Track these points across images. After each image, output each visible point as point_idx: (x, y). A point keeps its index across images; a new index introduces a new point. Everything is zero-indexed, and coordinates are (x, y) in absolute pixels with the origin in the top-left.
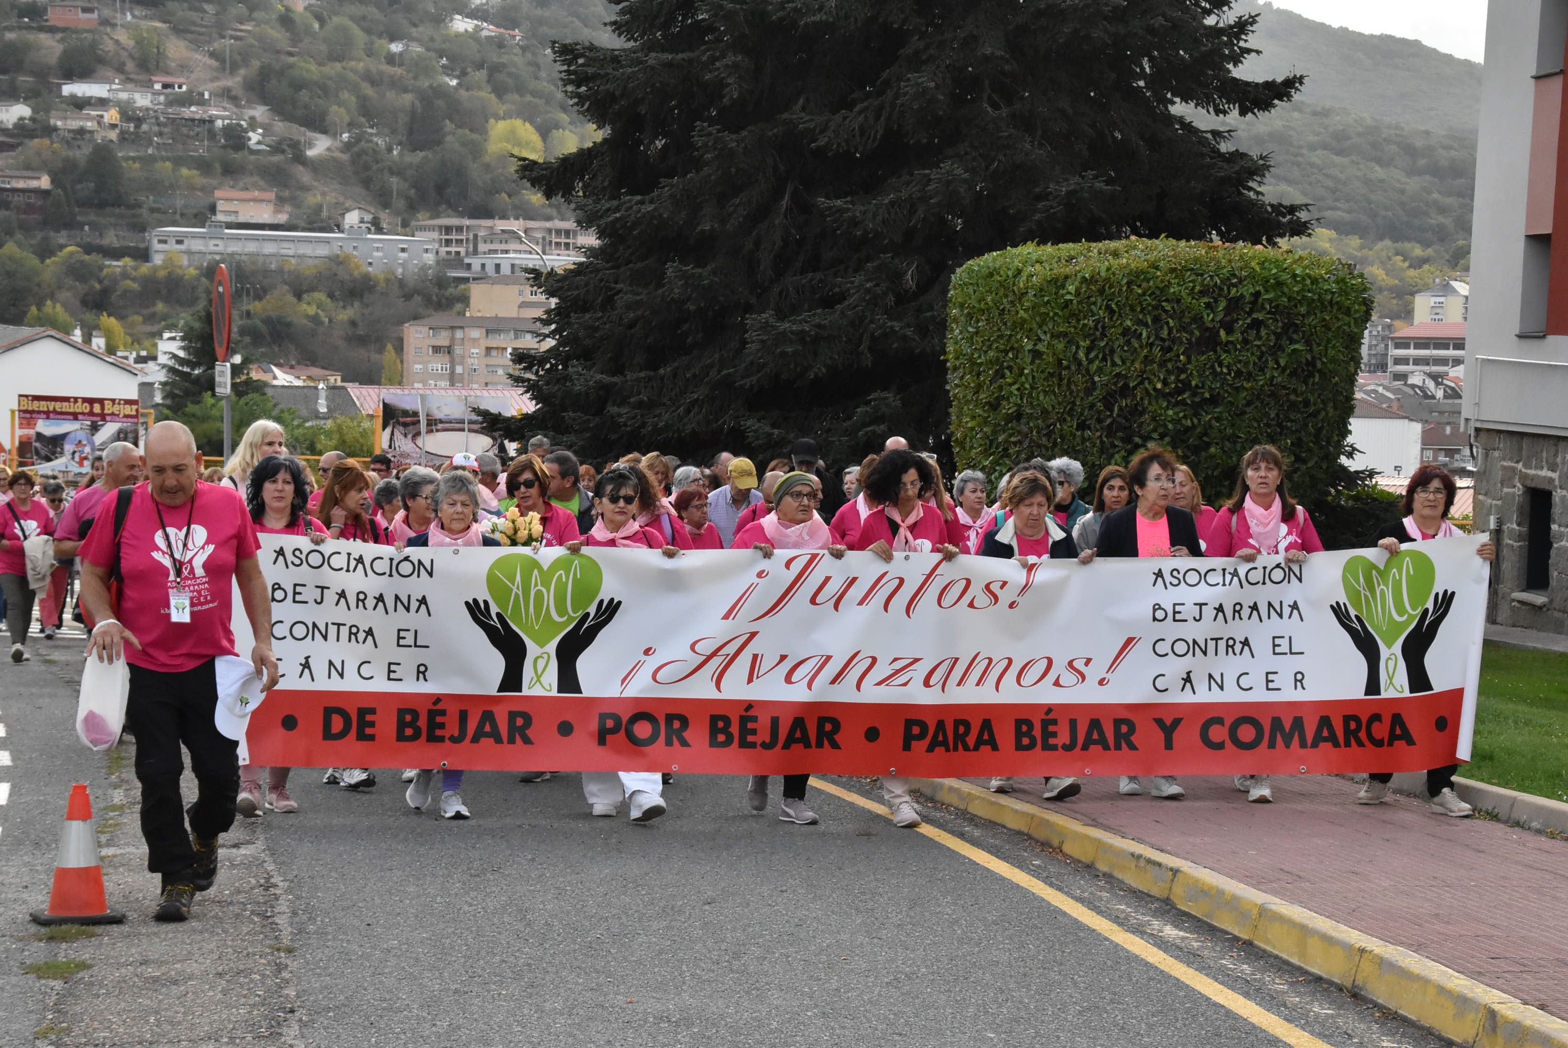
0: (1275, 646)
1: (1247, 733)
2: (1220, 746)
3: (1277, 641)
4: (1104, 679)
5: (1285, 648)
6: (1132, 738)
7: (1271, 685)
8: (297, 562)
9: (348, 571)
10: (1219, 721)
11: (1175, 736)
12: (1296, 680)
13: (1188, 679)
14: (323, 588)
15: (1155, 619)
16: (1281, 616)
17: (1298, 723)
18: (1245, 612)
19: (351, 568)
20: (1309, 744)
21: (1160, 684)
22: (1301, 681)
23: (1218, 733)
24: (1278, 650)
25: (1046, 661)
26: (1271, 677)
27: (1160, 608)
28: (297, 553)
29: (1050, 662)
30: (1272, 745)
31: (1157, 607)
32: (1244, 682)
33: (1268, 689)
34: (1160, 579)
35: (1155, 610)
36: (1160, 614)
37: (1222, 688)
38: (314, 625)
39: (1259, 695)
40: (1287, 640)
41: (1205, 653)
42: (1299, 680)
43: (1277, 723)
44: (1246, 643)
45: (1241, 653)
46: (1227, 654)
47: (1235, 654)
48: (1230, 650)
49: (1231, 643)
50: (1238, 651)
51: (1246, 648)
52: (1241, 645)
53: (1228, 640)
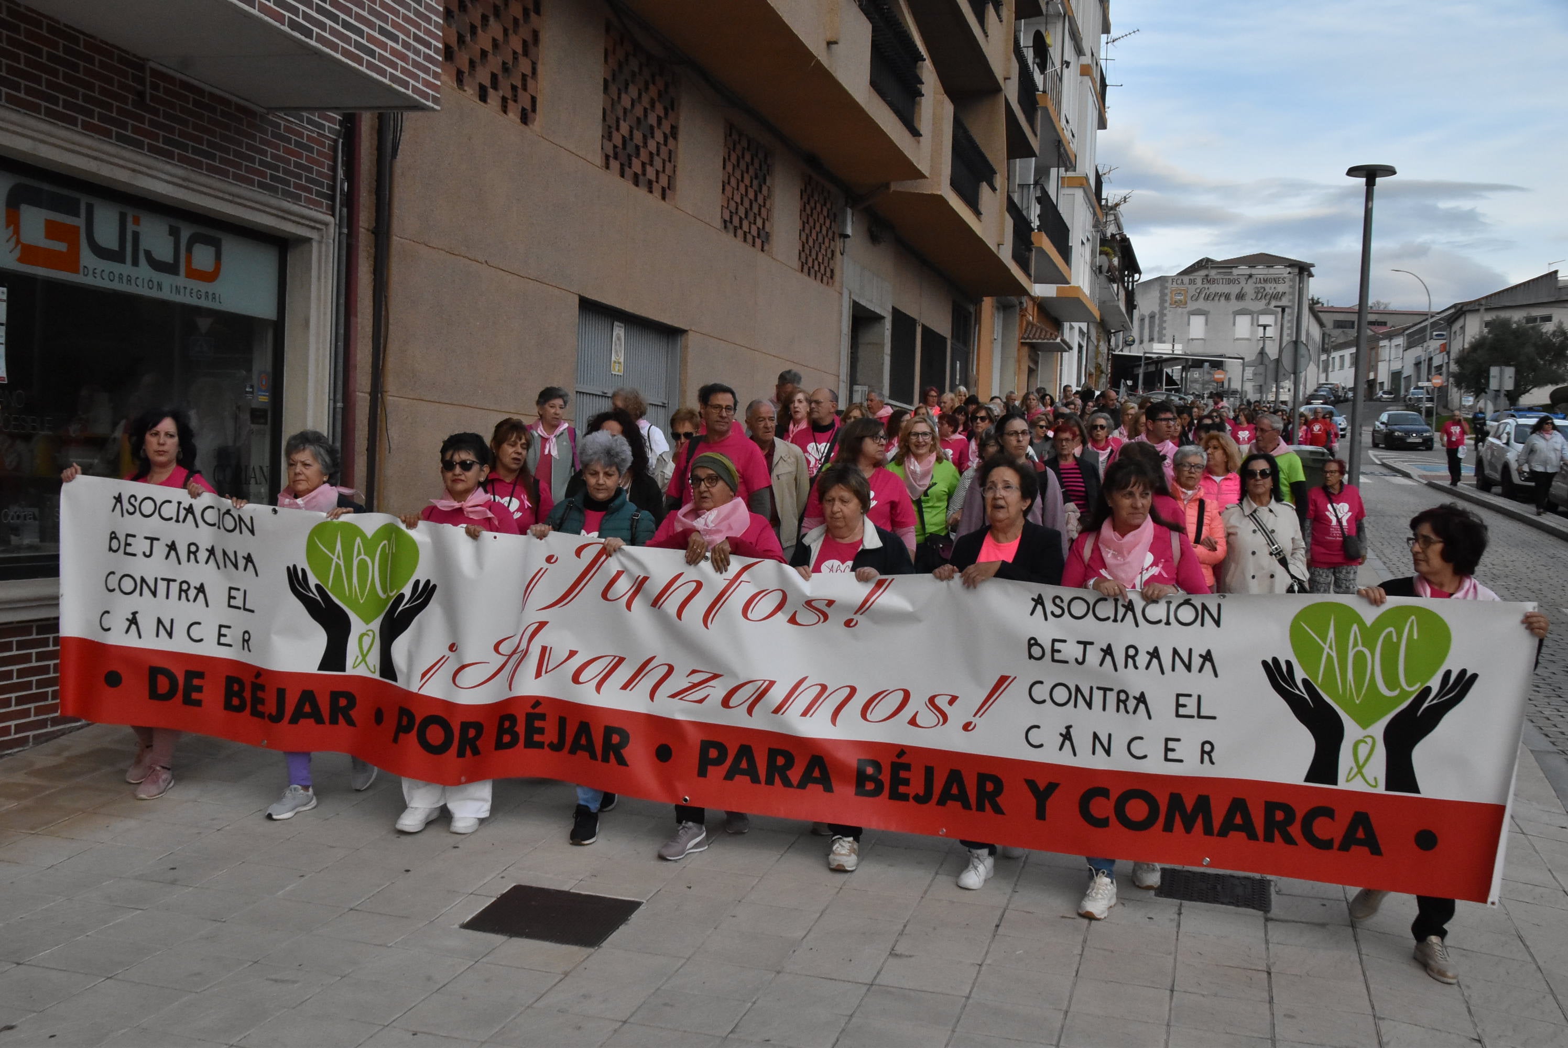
0: (1178, 705)
1: (1137, 810)
2: (1102, 823)
3: (1182, 700)
4: (969, 724)
5: (1191, 709)
6: (999, 800)
7: (1171, 755)
9: (178, 521)
10: (1103, 792)
11: (1048, 803)
12: (1203, 752)
13: (1067, 736)
15: (1031, 656)
16: (1188, 668)
17: (1203, 804)
18: (1142, 659)
19: (181, 518)
20: (1216, 832)
21: (1034, 736)
22: (1209, 753)
23: (1102, 808)
24: (1182, 711)
25: (901, 694)
26: (1171, 745)
27: (1037, 644)
29: (907, 695)
30: (1168, 827)
31: (1033, 642)
32: (1137, 748)
33: (1167, 759)
34: (1039, 607)
35: (1030, 646)
36: (1036, 651)
37: (1108, 752)
38: (143, 579)
39: (1155, 765)
40: (1195, 699)
41: (1089, 705)
42: (1207, 751)
43: (1176, 801)
44: (1141, 699)
45: (1135, 712)
46: (1118, 710)
47: (1127, 712)
48: (1122, 705)
49: (1123, 696)
50: (1131, 709)
51: (1142, 706)
52: (1135, 702)
53: (1119, 693)
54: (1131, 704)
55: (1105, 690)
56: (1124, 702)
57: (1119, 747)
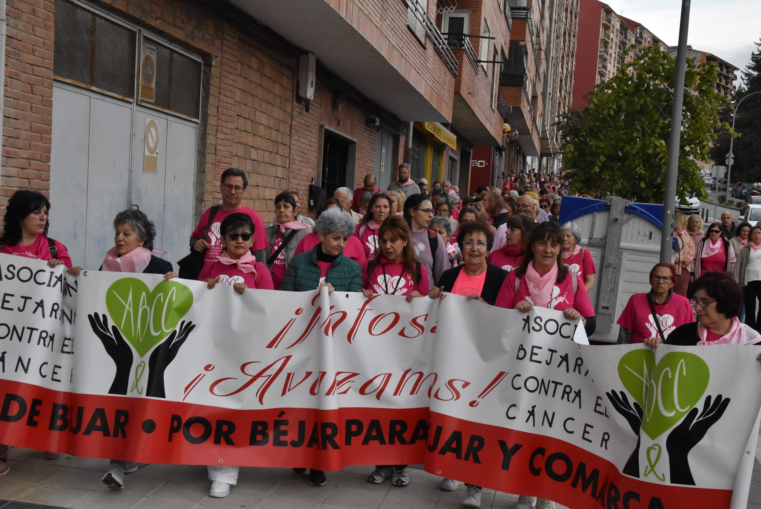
0: (596, 403)
1: (559, 467)
3: (599, 401)
4: (474, 402)
5: (602, 408)
6: (479, 453)
7: (587, 436)
8: (10, 275)
9: (49, 285)
10: (542, 452)
11: (512, 460)
12: (603, 439)
13: (532, 413)
14: (26, 298)
18: (584, 368)
19: (52, 284)
22: (606, 441)
26: (588, 429)
27: (523, 349)
28: (11, 268)
30: (574, 484)
31: (520, 347)
32: (569, 426)
33: (584, 439)
34: (527, 324)
36: (521, 354)
38: (15, 328)
41: (547, 391)
42: (605, 439)
44: (578, 394)
45: (573, 402)
46: (563, 398)
47: (569, 400)
48: (566, 395)
49: (568, 390)
50: (571, 398)
51: (577, 398)
52: (575, 395)
53: (566, 387)
54: (572, 395)
55: (557, 383)
56: (568, 393)
57: (558, 422)
